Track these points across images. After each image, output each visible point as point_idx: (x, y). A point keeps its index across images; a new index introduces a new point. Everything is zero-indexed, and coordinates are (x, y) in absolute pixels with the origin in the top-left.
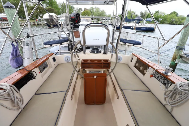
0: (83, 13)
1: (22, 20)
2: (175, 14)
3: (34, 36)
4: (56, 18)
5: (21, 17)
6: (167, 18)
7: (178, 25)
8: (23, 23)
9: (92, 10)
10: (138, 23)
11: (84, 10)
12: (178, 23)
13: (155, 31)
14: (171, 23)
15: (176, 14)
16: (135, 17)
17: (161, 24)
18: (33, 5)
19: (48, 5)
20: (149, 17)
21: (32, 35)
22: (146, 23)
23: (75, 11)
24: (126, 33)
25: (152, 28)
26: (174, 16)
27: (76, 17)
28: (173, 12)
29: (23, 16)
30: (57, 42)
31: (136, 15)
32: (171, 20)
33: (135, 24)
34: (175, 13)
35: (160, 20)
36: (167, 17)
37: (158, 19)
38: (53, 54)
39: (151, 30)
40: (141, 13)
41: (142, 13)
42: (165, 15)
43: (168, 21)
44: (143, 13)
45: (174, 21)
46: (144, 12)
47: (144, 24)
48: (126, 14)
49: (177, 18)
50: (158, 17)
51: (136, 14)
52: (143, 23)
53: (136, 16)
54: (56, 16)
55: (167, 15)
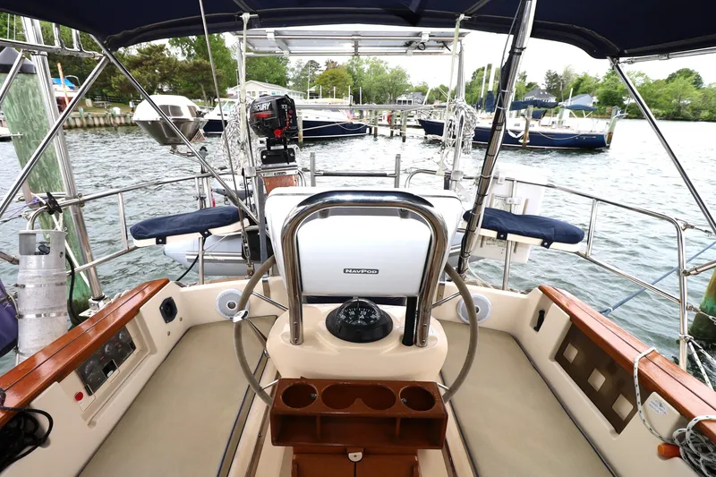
0: (321, 77)
1: (96, 107)
2: (688, 79)
3: (81, 204)
4: (192, 119)
5: (95, 96)
6: (657, 97)
7: (703, 120)
8: (98, 118)
9: (357, 65)
10: (537, 116)
11: (324, 68)
12: (705, 114)
13: (608, 147)
14: (675, 114)
15: (693, 77)
16: (523, 91)
17: (630, 118)
18: (138, 50)
19: (193, 52)
20: (583, 93)
21: (75, 197)
22: (571, 115)
23: (293, 70)
24: (504, 182)
25: (597, 136)
26: (684, 88)
27: (276, 113)
28: (678, 72)
29: (102, 92)
30: (189, 227)
31: (530, 85)
32: (674, 101)
33: (525, 122)
34: (688, 77)
35: (626, 103)
36: (658, 92)
37: (621, 98)
38: (168, 281)
39: (593, 145)
40: (549, 78)
41: (553, 78)
42: (649, 84)
43: (661, 108)
44: (556, 75)
45: (685, 106)
46: (560, 73)
47: (563, 118)
48: (487, 81)
49: (699, 93)
50: (618, 90)
51: (528, 81)
52: (560, 118)
53: (528, 87)
54: (190, 107)
55: (657, 82)
